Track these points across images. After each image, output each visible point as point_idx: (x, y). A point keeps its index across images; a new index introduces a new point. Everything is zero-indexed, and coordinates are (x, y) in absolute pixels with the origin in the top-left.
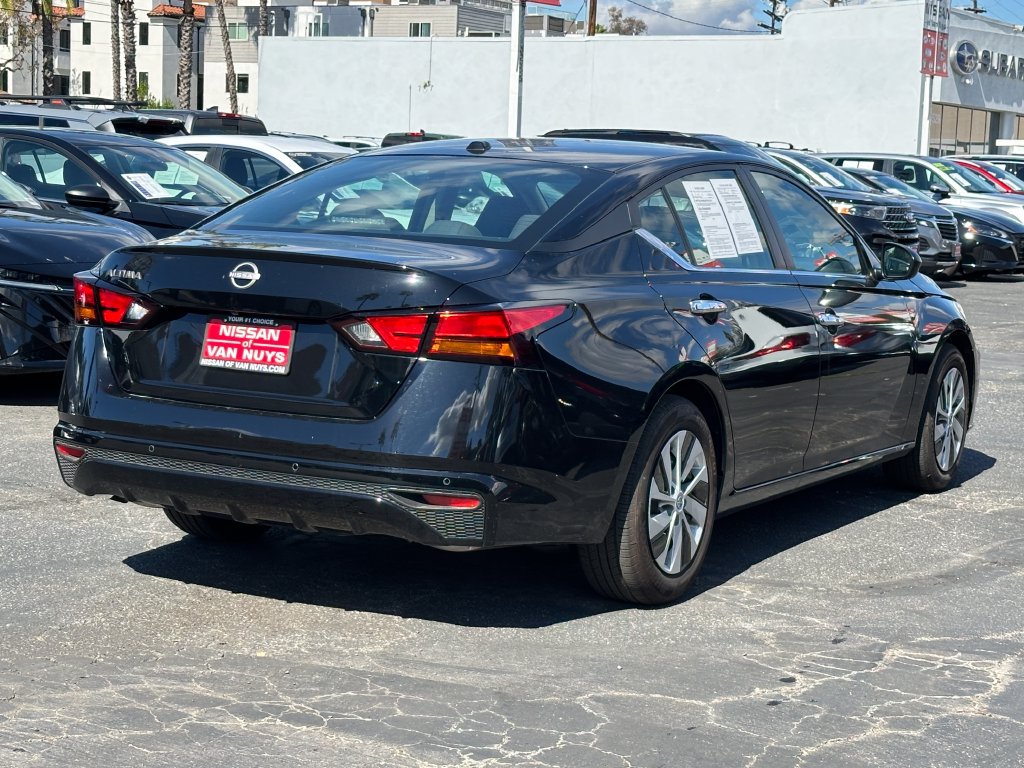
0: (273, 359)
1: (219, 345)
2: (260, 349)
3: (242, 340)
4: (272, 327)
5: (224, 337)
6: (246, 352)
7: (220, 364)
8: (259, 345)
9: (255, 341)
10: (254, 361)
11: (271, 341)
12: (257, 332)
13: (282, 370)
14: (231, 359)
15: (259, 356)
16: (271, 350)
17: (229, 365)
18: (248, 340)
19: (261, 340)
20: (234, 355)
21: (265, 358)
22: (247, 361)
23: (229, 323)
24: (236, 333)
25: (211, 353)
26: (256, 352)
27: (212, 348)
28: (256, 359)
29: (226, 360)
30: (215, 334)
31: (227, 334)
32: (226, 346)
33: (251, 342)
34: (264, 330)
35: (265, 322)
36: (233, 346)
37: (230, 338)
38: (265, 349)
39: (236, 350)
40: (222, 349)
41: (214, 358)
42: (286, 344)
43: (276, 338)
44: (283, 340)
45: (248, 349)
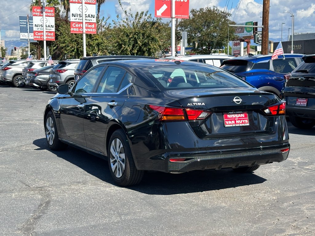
0: (245, 121)
1: (229, 120)
2: (240, 120)
3: (235, 118)
4: (242, 113)
5: (229, 118)
6: (237, 121)
7: (231, 126)
8: (239, 119)
9: (238, 118)
10: (239, 123)
11: (243, 117)
12: (238, 115)
13: (248, 124)
14: (233, 124)
15: (241, 122)
16: (244, 119)
17: (234, 125)
18: (236, 118)
19: (240, 117)
20: (234, 122)
21: (243, 122)
22: (238, 124)
23: (229, 114)
24: (232, 117)
25: (227, 123)
26: (240, 121)
27: (227, 121)
28: (240, 122)
29: (232, 124)
30: (227, 118)
31: (230, 117)
32: (231, 120)
33: (237, 118)
34: (239, 115)
35: (240, 112)
36: (233, 120)
37: (231, 118)
38: (242, 119)
39: (234, 121)
40: (230, 121)
41: (228, 124)
42: (247, 117)
43: (244, 116)
44: (246, 116)
45: (237, 120)
